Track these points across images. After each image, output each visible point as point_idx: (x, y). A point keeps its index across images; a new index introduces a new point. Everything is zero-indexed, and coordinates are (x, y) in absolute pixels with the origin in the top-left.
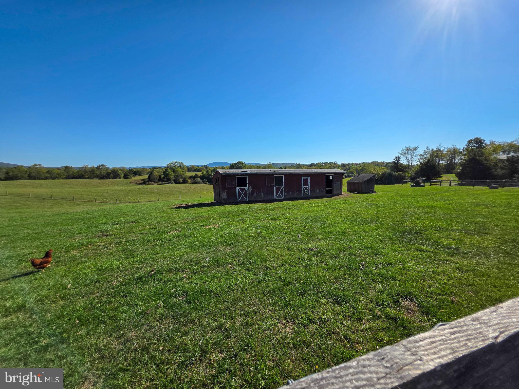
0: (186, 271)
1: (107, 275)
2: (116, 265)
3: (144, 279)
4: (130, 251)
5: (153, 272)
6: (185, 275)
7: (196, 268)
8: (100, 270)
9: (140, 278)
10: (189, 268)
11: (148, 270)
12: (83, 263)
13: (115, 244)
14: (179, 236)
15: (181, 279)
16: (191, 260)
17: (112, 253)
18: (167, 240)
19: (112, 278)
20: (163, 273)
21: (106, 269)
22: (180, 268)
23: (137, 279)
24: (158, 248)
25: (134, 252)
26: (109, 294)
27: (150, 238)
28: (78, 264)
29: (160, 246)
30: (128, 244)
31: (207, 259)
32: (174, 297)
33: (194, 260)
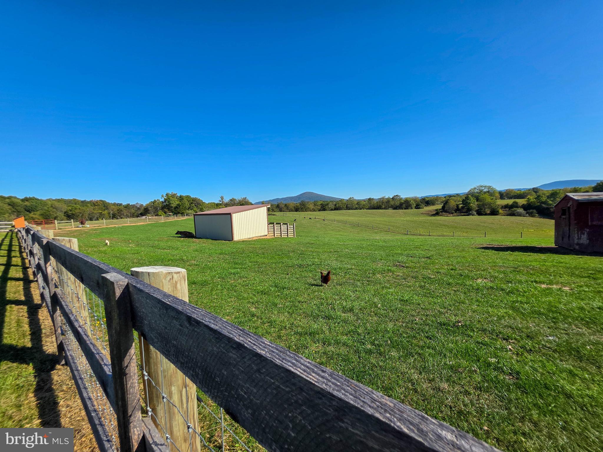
0: (511, 341)
1: (409, 307)
2: (416, 300)
3: (449, 327)
4: (428, 289)
5: (460, 324)
6: (510, 347)
7: (529, 344)
8: (402, 300)
9: (444, 325)
10: (516, 339)
11: (453, 319)
12: (386, 287)
13: (412, 277)
14: (492, 288)
15: (502, 348)
16: (519, 329)
17: (409, 287)
18: (473, 289)
19: (413, 313)
20: (474, 330)
21: (407, 300)
22: (500, 333)
23: (441, 324)
24: (462, 296)
25: (433, 292)
26: (413, 328)
27: (451, 281)
28: (383, 288)
29: (465, 293)
30: (425, 281)
31: (550, 338)
32: (495, 369)
33: (524, 330)
